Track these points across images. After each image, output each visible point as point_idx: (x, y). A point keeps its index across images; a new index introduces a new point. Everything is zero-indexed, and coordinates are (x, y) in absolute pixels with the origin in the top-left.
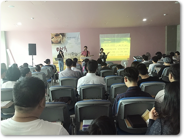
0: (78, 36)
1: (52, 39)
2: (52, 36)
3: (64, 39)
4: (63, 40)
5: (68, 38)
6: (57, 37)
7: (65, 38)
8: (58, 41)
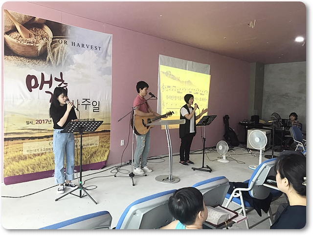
0: (108, 47)
1: (7, 33)
2: (10, 25)
3: (61, 45)
4: (56, 50)
5: (73, 44)
6: (29, 32)
7: (65, 42)
8: (34, 48)
